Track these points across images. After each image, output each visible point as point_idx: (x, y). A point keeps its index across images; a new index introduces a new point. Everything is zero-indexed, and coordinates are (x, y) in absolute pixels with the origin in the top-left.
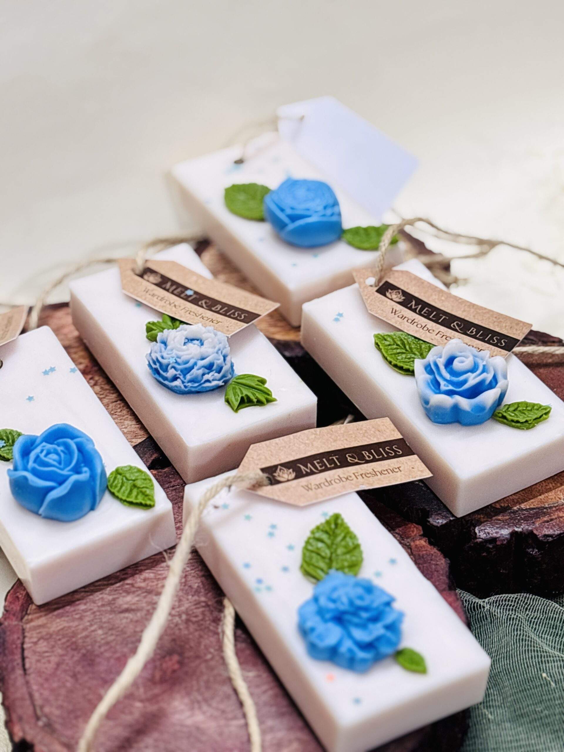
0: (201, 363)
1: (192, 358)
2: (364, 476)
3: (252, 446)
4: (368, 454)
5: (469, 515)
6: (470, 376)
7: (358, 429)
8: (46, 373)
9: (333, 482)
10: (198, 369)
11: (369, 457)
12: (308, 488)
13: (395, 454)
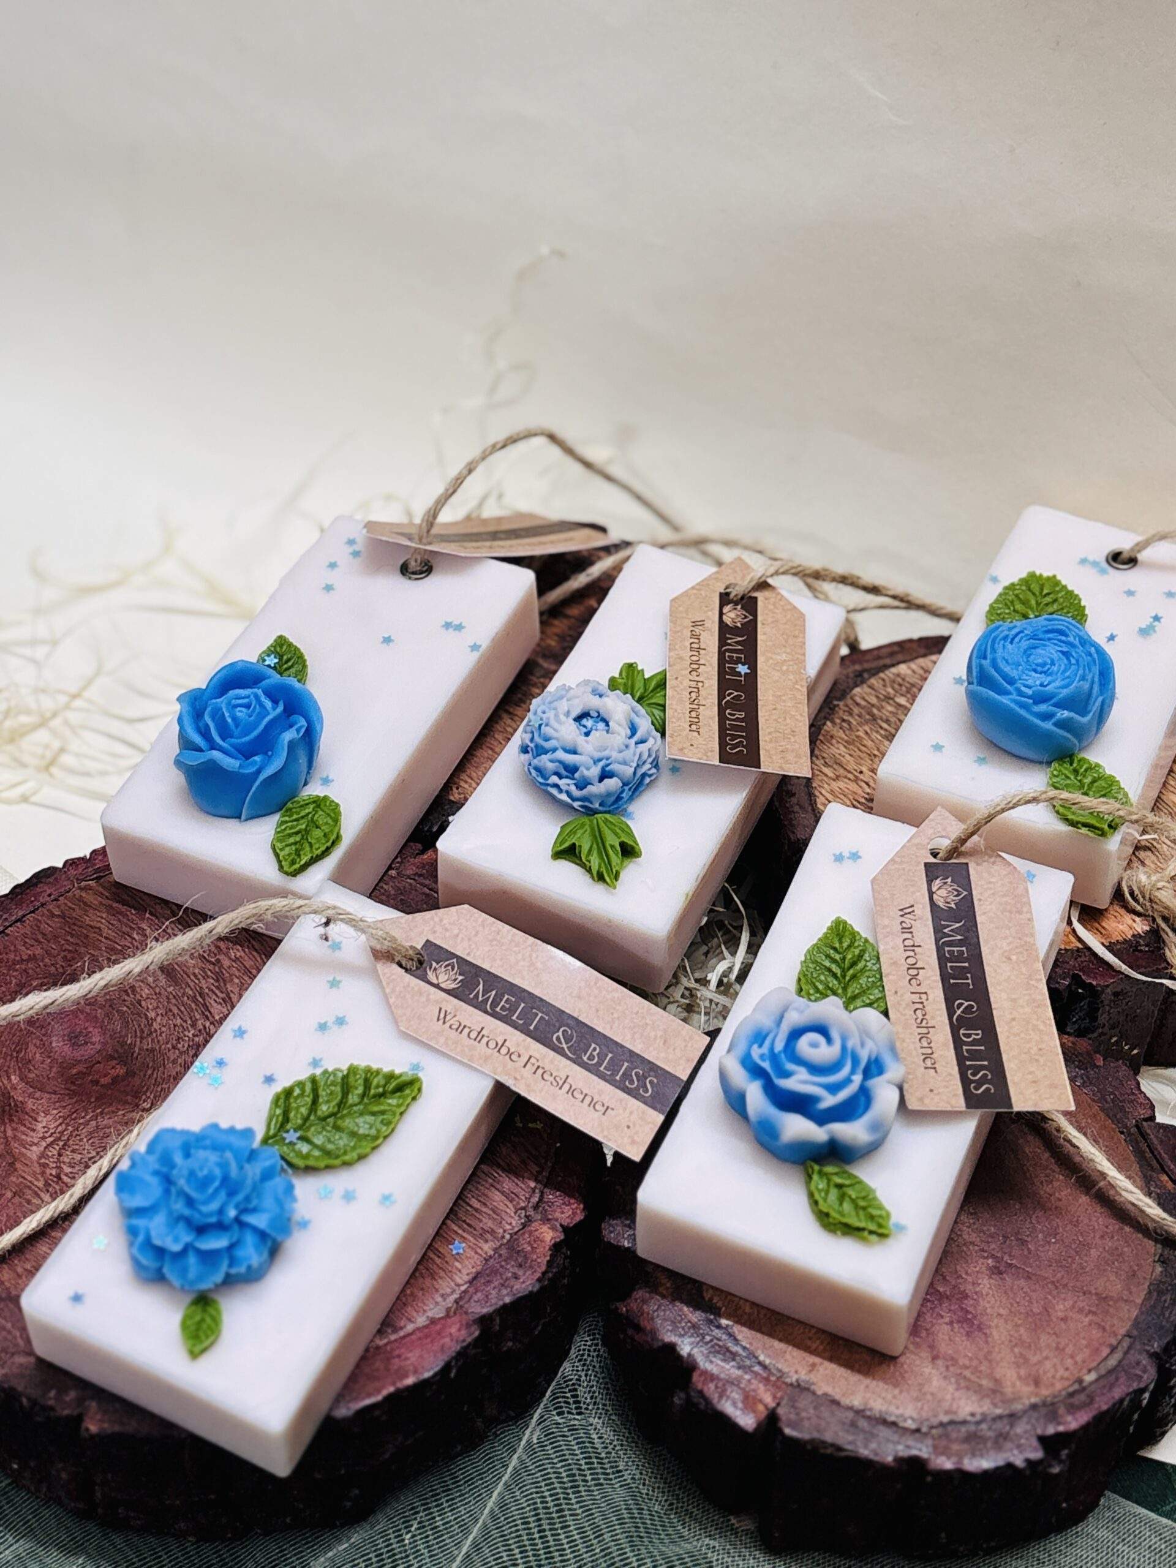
0: (561, 755)
1: (557, 739)
2: (540, 1071)
3: (466, 906)
4: (595, 1053)
5: (657, 1266)
6: (802, 1074)
7: (637, 1013)
8: (448, 625)
9: (485, 1040)
10: (552, 761)
11: (591, 1058)
12: (443, 1016)
13: (637, 1089)
